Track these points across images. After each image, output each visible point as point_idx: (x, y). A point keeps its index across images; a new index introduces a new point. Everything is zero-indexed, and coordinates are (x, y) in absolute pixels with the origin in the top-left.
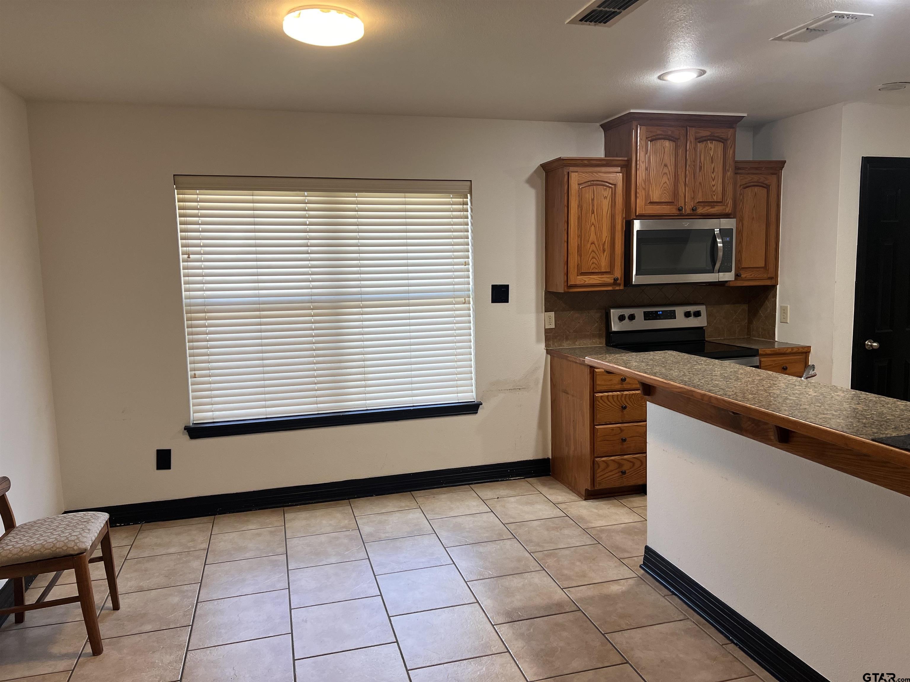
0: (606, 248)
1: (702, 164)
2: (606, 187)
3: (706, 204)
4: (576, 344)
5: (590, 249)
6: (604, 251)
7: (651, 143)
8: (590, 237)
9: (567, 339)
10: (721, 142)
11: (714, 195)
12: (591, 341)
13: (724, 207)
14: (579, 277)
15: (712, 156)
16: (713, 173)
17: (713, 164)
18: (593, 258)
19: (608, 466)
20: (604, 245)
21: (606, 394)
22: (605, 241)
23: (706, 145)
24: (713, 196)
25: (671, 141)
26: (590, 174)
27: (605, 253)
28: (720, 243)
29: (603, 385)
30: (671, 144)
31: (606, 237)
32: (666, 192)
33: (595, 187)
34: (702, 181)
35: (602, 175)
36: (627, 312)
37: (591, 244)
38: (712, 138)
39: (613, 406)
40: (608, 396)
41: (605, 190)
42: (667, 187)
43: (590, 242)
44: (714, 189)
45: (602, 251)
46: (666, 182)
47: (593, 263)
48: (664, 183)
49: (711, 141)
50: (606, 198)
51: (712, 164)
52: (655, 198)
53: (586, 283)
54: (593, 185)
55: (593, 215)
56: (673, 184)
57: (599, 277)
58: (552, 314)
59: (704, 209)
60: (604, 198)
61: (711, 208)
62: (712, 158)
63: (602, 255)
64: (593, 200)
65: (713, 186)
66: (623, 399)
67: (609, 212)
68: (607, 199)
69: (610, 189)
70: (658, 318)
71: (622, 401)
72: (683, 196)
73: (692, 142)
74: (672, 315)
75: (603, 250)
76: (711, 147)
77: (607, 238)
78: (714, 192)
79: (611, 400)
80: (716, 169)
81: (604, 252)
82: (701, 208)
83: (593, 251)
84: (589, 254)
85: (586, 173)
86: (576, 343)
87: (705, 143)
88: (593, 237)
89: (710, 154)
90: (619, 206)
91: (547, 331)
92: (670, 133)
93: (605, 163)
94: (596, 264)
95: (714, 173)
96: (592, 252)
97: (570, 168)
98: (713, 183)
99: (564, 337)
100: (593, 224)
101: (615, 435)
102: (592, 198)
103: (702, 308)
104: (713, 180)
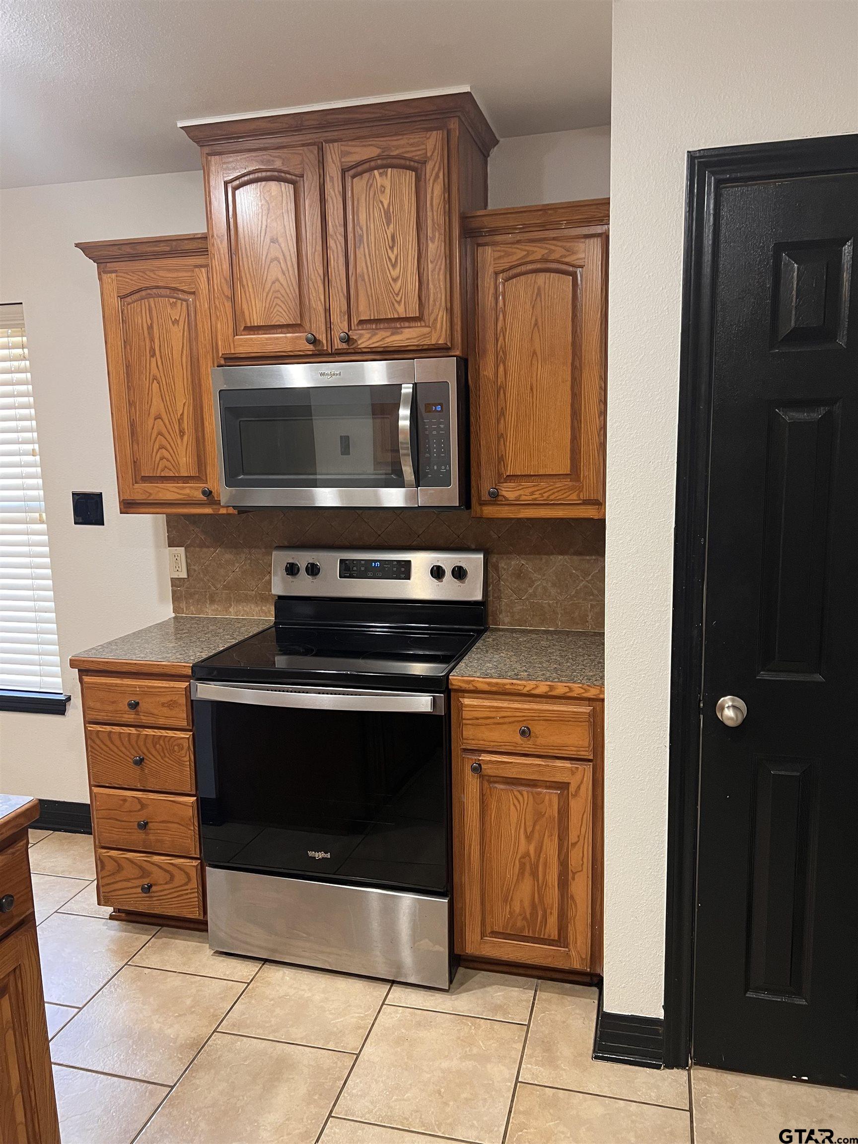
0: (186, 428)
1: (361, 229)
2: (175, 300)
3: (382, 326)
5: (153, 428)
6: (182, 433)
8: (151, 405)
10: (407, 169)
11: (399, 303)
13: (427, 330)
14: (136, 486)
15: (386, 207)
16: (392, 248)
17: (392, 226)
18: (162, 447)
19: (120, 868)
20: (181, 420)
21: (108, 728)
22: (182, 414)
23: (371, 181)
24: (396, 305)
25: (282, 183)
26: (140, 273)
27: (185, 438)
28: (405, 418)
29: (100, 711)
30: (283, 188)
31: (184, 404)
32: (279, 302)
33: (151, 300)
34: (365, 271)
35: (163, 275)
36: (303, 558)
37: (155, 419)
38: (386, 163)
39: (122, 755)
40: (110, 732)
41: (173, 305)
42: (283, 292)
43: (152, 416)
44: (397, 287)
45: (177, 431)
46: (278, 280)
47: (161, 459)
48: (274, 283)
49: (381, 171)
50: (176, 322)
51: (388, 225)
52: (255, 319)
53: (151, 498)
54: (150, 296)
55: (153, 360)
56: (294, 284)
57: (176, 487)
58: (181, 550)
59: (375, 339)
60: (173, 323)
61: (393, 334)
62: (387, 213)
63: (179, 441)
64: (150, 328)
65: (395, 280)
66: (141, 743)
67: (185, 352)
68: (178, 324)
69: (184, 303)
70: (370, 574)
71: (139, 748)
72: (321, 309)
73: (335, 179)
74: (403, 571)
75: (180, 431)
76: (382, 186)
77: (186, 408)
78: (397, 295)
80: (399, 239)
81: (182, 437)
82: (367, 336)
83: (160, 433)
84: (152, 441)
85: (133, 272)
87: (366, 175)
88: (157, 405)
89: (382, 202)
90: (205, 337)
91: (175, 582)
92: (278, 164)
93: (168, 249)
94: (168, 460)
95: (395, 249)
96: (157, 436)
97: (108, 264)
98: (395, 273)
99: (207, 597)
100: (155, 378)
101: (131, 811)
102: (149, 324)
103: (474, 561)
104: (394, 266)
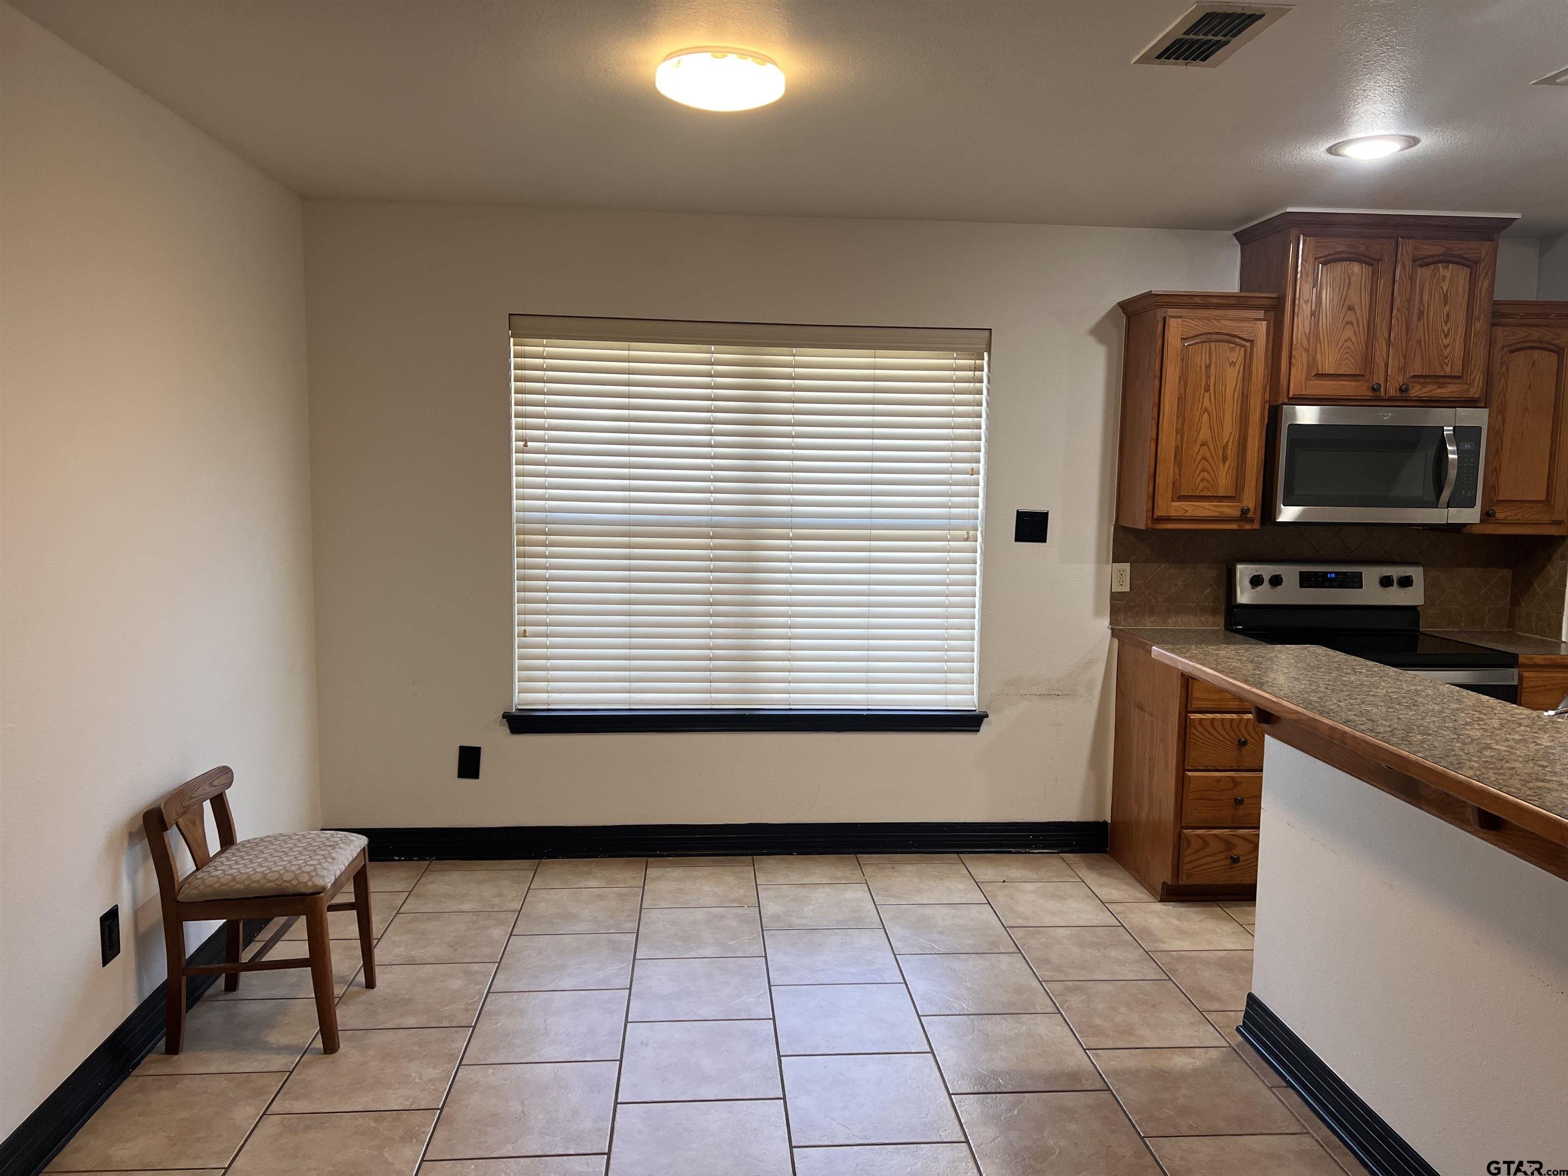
0: (1229, 454)
1: (1424, 307)
2: (1234, 346)
3: (1429, 380)
4: (1169, 623)
5: (1198, 453)
6: (1225, 459)
7: (1325, 267)
8: (1199, 433)
9: (1152, 612)
10: (1464, 266)
11: (1447, 364)
12: (1198, 618)
13: (1465, 387)
14: (1174, 504)
15: (1445, 292)
16: (1446, 323)
17: (1447, 307)
18: (1203, 470)
19: (1205, 844)
20: (1225, 447)
21: (1210, 716)
22: (1228, 442)
23: (1435, 272)
24: (1445, 366)
25: (1363, 265)
26: (1205, 321)
27: (1227, 463)
28: (1453, 452)
29: (1205, 700)
30: (1364, 268)
31: (1231, 433)
32: (1349, 357)
33: (1213, 344)
34: (1422, 337)
35: (1226, 324)
36: (1267, 571)
37: (1201, 445)
38: (1448, 259)
39: (1222, 739)
40: (1214, 719)
41: (1232, 350)
42: (1353, 349)
43: (1199, 443)
44: (1446, 352)
45: (1221, 457)
46: (1349, 339)
47: (1202, 480)
48: (1346, 341)
49: (1444, 264)
50: (1232, 364)
51: (1445, 306)
52: (1327, 368)
53: (1187, 515)
54: (1211, 341)
55: (1207, 394)
56: (1363, 344)
57: (1213, 506)
58: (1127, 566)
59: (1425, 390)
60: (1230, 364)
61: (1439, 387)
62: (1445, 296)
63: (1221, 465)
64: (1208, 367)
65: (1446, 347)
66: (1242, 727)
67: (1237, 389)
68: (1234, 366)
69: (1243, 349)
70: (1327, 584)
71: (1240, 731)
72: (1383, 364)
73: (1407, 267)
74: (1355, 581)
75: (1223, 457)
76: (1444, 276)
77: (1232, 436)
78: (1446, 358)
79: (1219, 727)
80: (1453, 316)
81: (1224, 462)
82: (1418, 387)
83: (1204, 458)
84: (1196, 463)
85: (1198, 319)
86: (1169, 621)
87: (1432, 266)
88: (1205, 433)
89: (1442, 288)
90: (1257, 377)
91: (1115, 596)
92: (1362, 248)
93: (1234, 302)
94: (1208, 482)
95: (1448, 323)
96: (1201, 460)
97: (1169, 310)
98: (1446, 342)
99: (1147, 609)
100: (1206, 410)
101: (1223, 790)
102: (1207, 364)
103: (1416, 573)
104: (1446, 336)
